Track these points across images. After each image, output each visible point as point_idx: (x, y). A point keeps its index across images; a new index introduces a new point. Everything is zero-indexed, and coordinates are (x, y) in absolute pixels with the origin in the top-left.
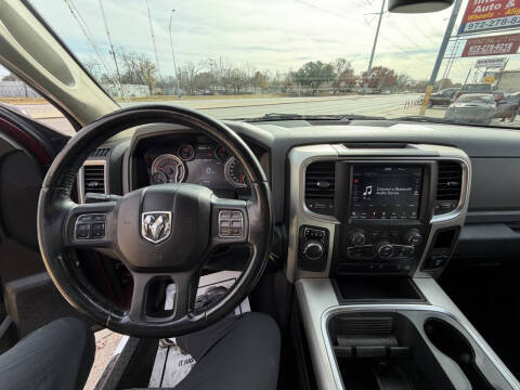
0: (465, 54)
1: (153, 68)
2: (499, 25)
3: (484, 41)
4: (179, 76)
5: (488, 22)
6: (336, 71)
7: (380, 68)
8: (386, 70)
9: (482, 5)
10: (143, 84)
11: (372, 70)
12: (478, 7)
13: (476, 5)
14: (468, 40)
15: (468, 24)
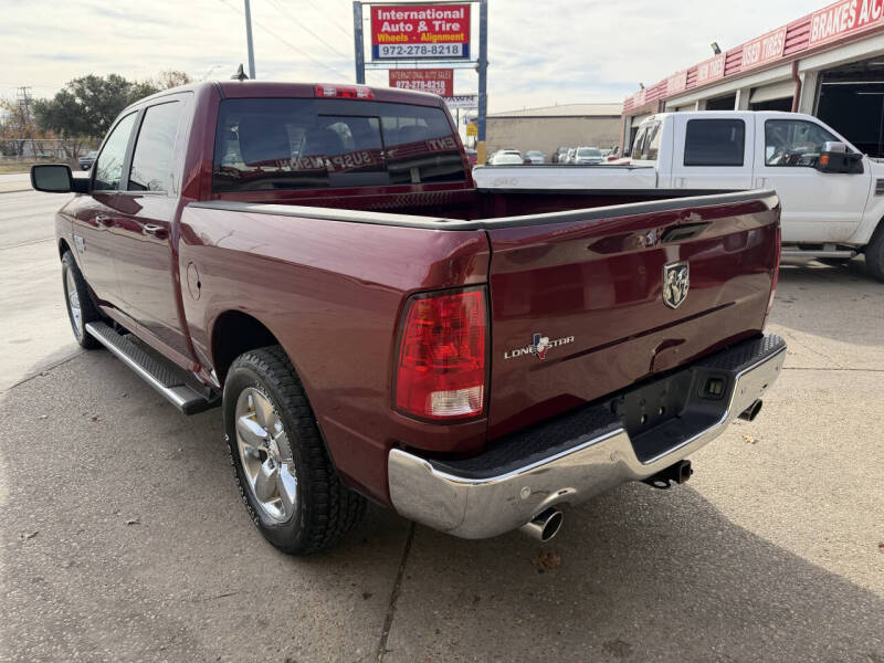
2: (420, 54)
3: (410, 75)
5: (404, 47)
9: (391, 23)
12: (386, 24)
13: (383, 21)
14: (391, 71)
15: (381, 47)
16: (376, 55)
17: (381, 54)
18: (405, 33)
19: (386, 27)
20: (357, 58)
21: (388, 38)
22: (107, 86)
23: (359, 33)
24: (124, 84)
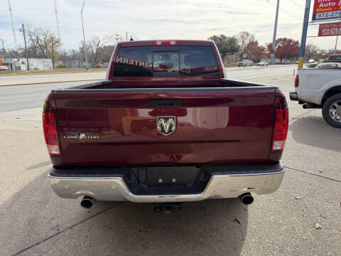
0: (320, 34)
1: (58, 42)
2: (337, 16)
3: (331, 26)
4: (82, 50)
5: (330, 13)
6: (240, 44)
7: (285, 39)
8: (290, 41)
9: (324, 3)
10: (46, 57)
11: (276, 42)
12: (322, 4)
13: (320, 3)
14: (320, 25)
15: (317, 14)
16: (314, 18)
17: (317, 17)
18: (331, 6)
19: (322, 5)
20: (304, 21)
21: (321, 10)
22: (219, 39)
23: (307, 10)
24: (225, 38)
